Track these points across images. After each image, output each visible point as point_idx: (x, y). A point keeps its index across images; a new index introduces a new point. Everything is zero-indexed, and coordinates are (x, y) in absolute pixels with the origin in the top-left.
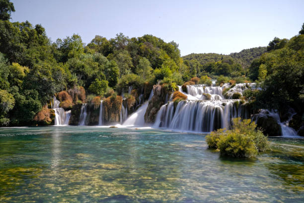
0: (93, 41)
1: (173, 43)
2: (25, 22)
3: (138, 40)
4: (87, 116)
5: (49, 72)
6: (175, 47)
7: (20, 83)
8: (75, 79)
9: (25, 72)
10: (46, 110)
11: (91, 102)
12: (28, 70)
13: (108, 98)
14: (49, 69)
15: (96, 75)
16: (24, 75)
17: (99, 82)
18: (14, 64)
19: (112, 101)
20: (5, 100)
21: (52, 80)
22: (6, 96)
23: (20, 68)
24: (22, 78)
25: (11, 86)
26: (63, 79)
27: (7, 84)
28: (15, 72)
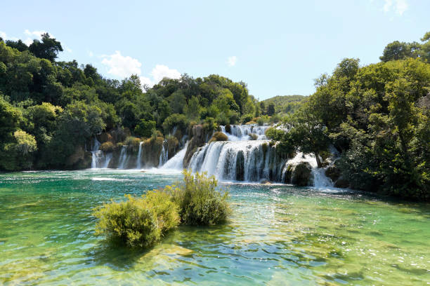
0: (161, 82)
1: (241, 83)
2: (72, 61)
3: (203, 80)
4: (126, 159)
5: (83, 111)
6: (244, 86)
7: (50, 124)
8: (118, 119)
9: (57, 111)
10: (80, 153)
11: (129, 143)
12: (61, 110)
13: (149, 140)
14: (84, 109)
15: (143, 115)
16: (55, 115)
17: (146, 123)
18: (44, 104)
19: (152, 142)
20: (22, 143)
21: (86, 120)
22: (24, 138)
23: (51, 108)
24: (53, 119)
25: (37, 126)
26: (101, 119)
27: (31, 124)
28: (43, 111)
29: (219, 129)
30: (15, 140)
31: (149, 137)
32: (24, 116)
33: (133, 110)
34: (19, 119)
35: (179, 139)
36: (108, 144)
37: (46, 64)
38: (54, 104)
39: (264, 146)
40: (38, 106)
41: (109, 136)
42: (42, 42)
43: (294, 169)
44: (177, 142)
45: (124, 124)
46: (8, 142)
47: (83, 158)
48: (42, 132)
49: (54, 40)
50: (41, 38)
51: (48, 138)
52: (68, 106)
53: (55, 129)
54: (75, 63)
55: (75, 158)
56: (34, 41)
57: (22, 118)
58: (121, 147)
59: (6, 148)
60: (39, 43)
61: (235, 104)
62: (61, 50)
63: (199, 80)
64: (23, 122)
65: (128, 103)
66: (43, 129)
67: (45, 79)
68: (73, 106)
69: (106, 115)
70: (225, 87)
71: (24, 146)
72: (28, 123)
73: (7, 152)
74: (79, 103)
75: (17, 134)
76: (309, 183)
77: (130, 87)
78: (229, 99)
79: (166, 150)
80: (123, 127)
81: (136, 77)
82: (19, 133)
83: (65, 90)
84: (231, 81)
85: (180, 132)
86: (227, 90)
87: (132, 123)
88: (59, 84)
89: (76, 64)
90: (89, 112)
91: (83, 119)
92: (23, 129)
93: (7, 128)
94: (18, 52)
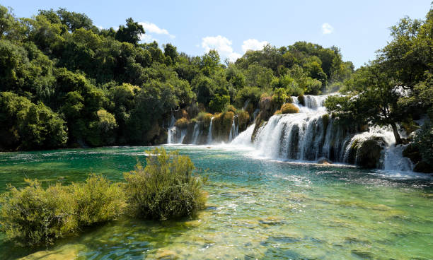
1: (333, 48)
2: (152, 42)
3: (288, 49)
5: (157, 89)
6: (336, 52)
7: (129, 103)
8: (192, 95)
9: (135, 91)
10: (156, 130)
11: (201, 119)
12: (139, 89)
13: (220, 115)
14: (157, 86)
15: (217, 90)
16: (133, 94)
17: (219, 98)
18: (124, 84)
19: (222, 117)
20: (103, 120)
21: (159, 98)
22: (105, 116)
23: (130, 88)
24: (132, 98)
25: (118, 105)
26: (174, 96)
27: (113, 104)
28: (123, 91)
29: (290, 101)
30: (97, 118)
31: (221, 112)
32: (107, 96)
33: (208, 86)
34: (102, 100)
35: (250, 114)
36: (183, 120)
37: (127, 47)
38: (133, 84)
39: (325, 119)
40: (118, 87)
41: (185, 112)
42: (126, 27)
43: (360, 146)
44: (248, 116)
45: (199, 100)
46: (92, 121)
47: (158, 134)
48: (122, 111)
49: (136, 24)
50: (126, 23)
51: (127, 115)
52: (144, 84)
53: (134, 107)
54: (155, 44)
55: (151, 135)
56: (120, 27)
57: (104, 98)
58: (194, 123)
59: (91, 125)
60: (124, 29)
61: (322, 72)
62: (143, 32)
63: (283, 49)
64: (105, 102)
65: (203, 78)
66: (122, 108)
67: (126, 61)
68: (148, 85)
69: (181, 92)
70: (313, 54)
71: (105, 124)
72: (110, 103)
73: (92, 129)
74: (153, 82)
75: (99, 113)
76: (377, 165)
77: (209, 63)
78: (315, 67)
79: (236, 125)
80: (197, 103)
81: (214, 52)
82: (102, 112)
83: (143, 70)
84: (321, 47)
85: (252, 106)
86: (315, 57)
87: (207, 99)
88: (138, 65)
89: (157, 45)
90: (162, 90)
91: (156, 97)
92: (105, 109)
93: (92, 108)
94: (104, 39)
